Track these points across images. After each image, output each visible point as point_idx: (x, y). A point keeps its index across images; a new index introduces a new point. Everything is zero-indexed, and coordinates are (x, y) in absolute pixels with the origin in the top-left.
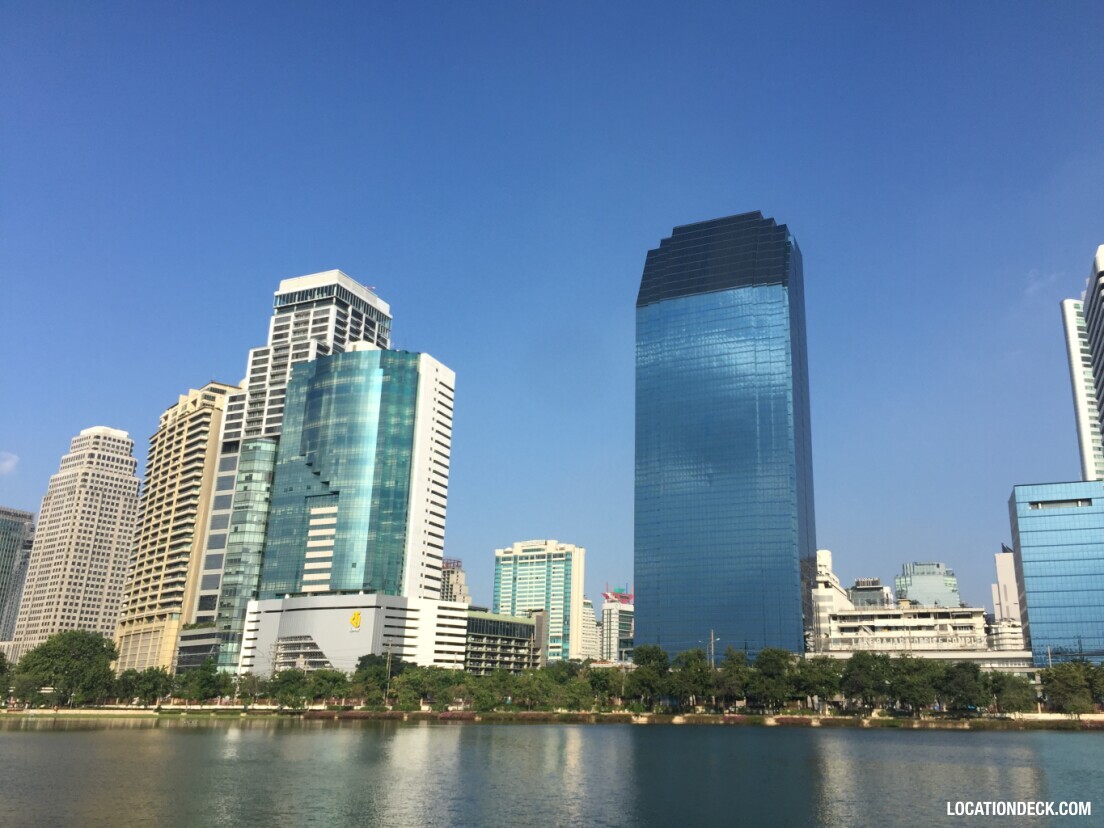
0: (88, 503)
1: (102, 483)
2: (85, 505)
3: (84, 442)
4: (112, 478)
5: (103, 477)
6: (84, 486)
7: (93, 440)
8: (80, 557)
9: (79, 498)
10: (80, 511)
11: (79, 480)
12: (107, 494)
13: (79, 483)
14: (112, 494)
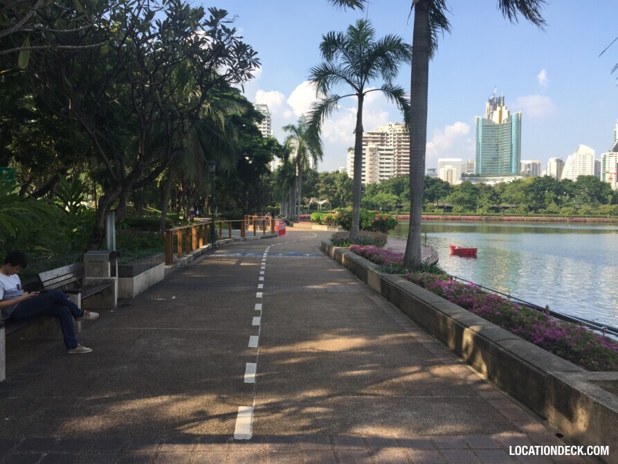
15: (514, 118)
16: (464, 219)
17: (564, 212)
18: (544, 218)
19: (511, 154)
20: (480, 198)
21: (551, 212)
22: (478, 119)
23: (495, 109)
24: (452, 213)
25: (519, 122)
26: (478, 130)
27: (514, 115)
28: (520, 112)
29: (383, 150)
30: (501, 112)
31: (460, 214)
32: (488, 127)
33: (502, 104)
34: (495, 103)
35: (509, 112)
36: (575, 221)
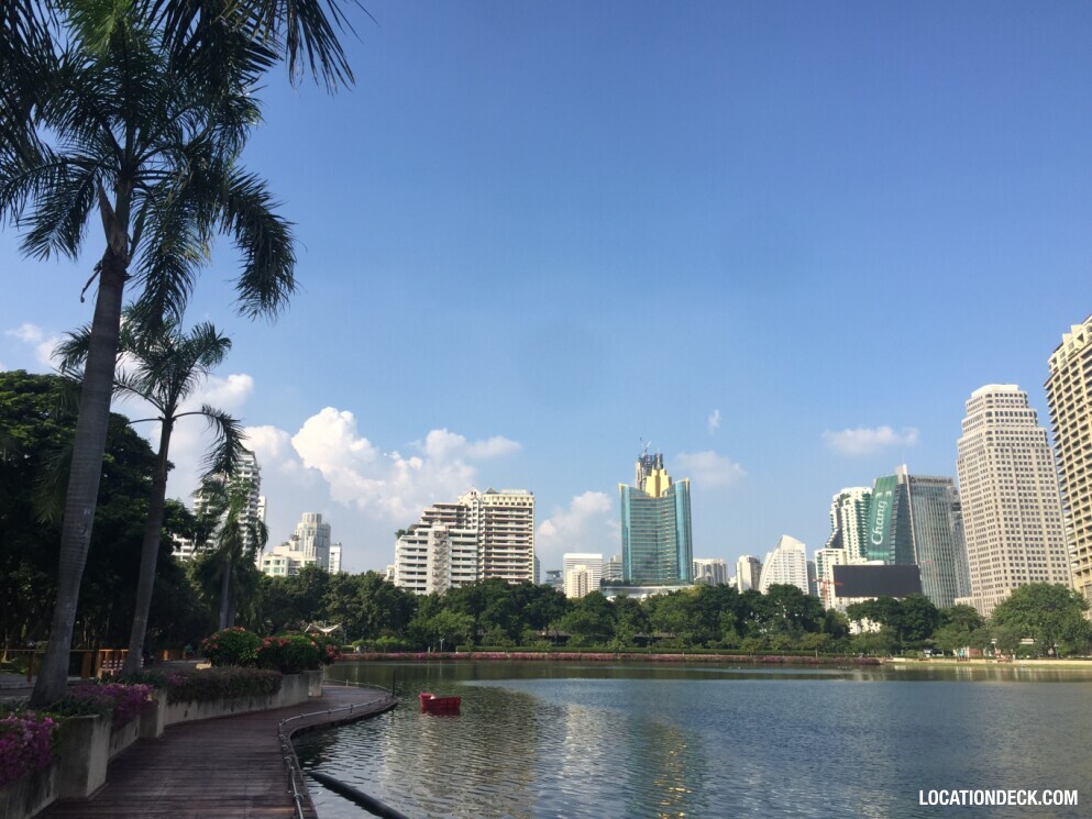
0: (1000, 459)
1: (1007, 439)
2: (998, 463)
3: (976, 403)
4: (1016, 433)
5: (1007, 433)
6: (991, 445)
7: (985, 400)
8: (1010, 513)
9: (990, 457)
10: (995, 469)
11: (985, 440)
12: (1015, 448)
13: (985, 443)
14: (1021, 448)
15: (678, 490)
16: (586, 659)
17: (747, 646)
18: (716, 657)
19: (678, 547)
20: (616, 621)
21: (729, 647)
22: (623, 488)
23: (649, 473)
24: (567, 648)
25: (686, 495)
26: (623, 506)
27: (677, 483)
28: (687, 480)
29: (458, 535)
30: (658, 479)
31: (580, 649)
32: (639, 502)
33: (659, 466)
34: (650, 463)
35: (670, 480)
36: (767, 662)
